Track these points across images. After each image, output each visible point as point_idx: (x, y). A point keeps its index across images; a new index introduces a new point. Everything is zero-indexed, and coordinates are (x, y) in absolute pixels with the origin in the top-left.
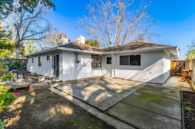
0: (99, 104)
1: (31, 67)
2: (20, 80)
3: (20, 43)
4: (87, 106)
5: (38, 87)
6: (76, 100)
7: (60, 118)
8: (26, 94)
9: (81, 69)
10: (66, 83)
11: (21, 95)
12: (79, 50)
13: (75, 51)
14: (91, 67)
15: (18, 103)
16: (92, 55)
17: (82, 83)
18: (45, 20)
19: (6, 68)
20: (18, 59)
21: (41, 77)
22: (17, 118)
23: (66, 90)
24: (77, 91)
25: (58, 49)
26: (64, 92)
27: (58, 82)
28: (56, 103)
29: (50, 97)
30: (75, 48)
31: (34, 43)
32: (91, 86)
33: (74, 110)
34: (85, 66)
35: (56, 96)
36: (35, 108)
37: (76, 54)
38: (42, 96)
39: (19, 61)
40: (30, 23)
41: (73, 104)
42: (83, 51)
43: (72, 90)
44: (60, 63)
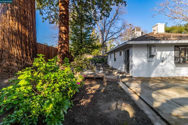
0: (178, 121)
1: (110, 62)
2: (101, 72)
3: (105, 43)
4: (154, 116)
5: (109, 79)
6: (142, 102)
7: (117, 116)
8: (100, 83)
9: (156, 65)
10: (136, 79)
11: (98, 84)
12: (153, 42)
13: (148, 44)
14: (173, 62)
15: (94, 89)
16: (175, 46)
17: (156, 82)
18: (121, 20)
19: (90, 62)
20: (103, 56)
21: (115, 70)
22: (89, 101)
23: (133, 87)
24: (146, 91)
25: (127, 44)
26: (131, 89)
27: (129, 77)
28: (119, 98)
29: (116, 91)
30: (148, 40)
31: (114, 42)
32: (170, 89)
33: (135, 114)
34: (163, 61)
35: (121, 91)
36: (102, 97)
37: (149, 47)
38: (111, 88)
39: (104, 57)
40: (110, 26)
41: (137, 106)
42: (160, 42)
43: (140, 89)
44: (130, 58)
